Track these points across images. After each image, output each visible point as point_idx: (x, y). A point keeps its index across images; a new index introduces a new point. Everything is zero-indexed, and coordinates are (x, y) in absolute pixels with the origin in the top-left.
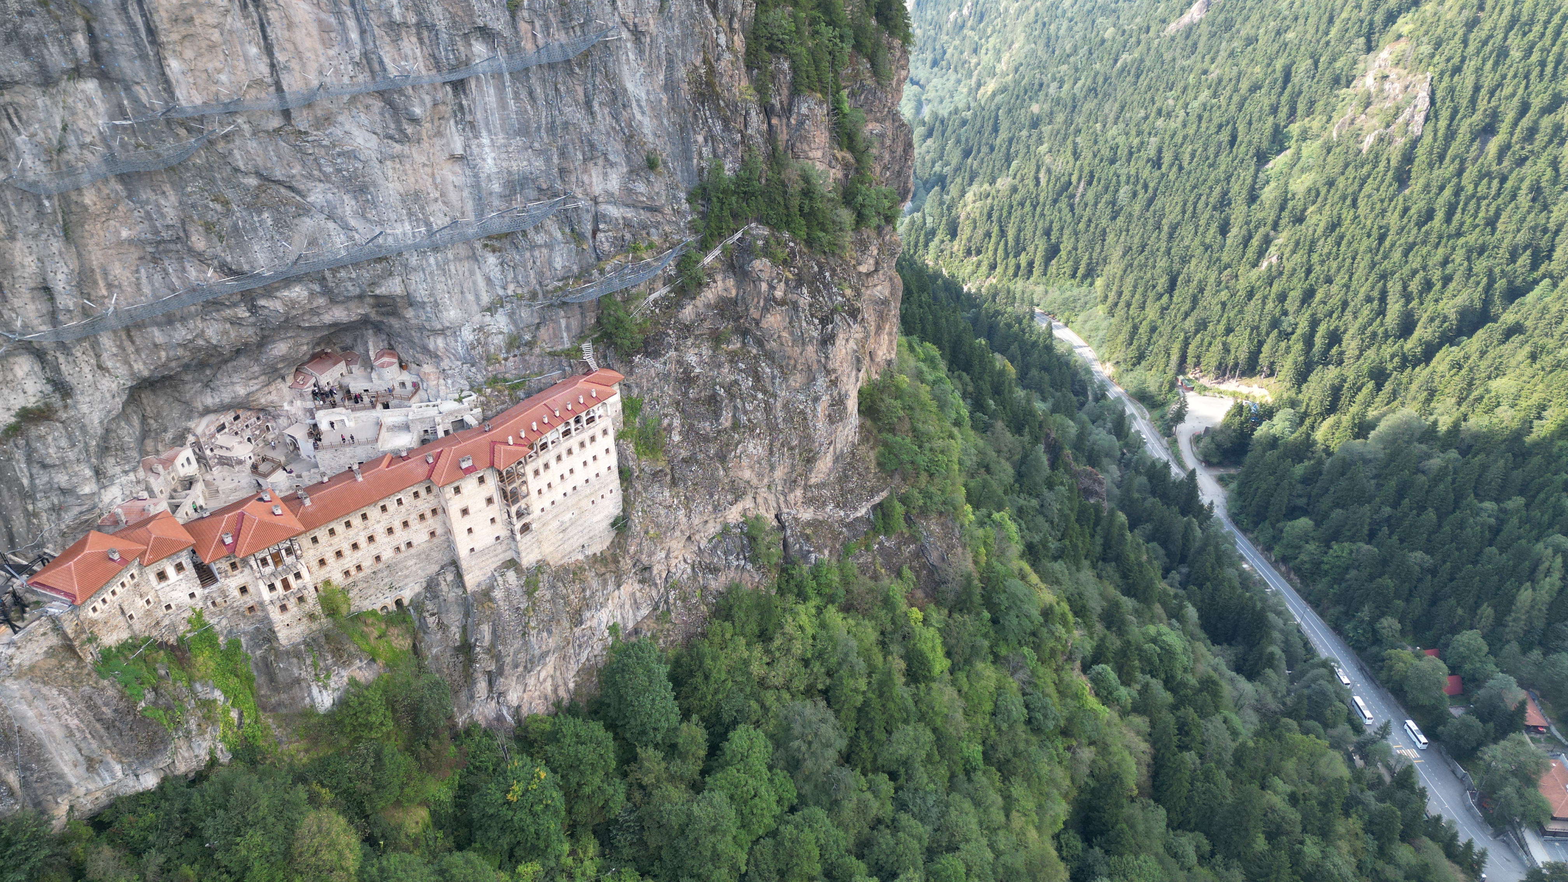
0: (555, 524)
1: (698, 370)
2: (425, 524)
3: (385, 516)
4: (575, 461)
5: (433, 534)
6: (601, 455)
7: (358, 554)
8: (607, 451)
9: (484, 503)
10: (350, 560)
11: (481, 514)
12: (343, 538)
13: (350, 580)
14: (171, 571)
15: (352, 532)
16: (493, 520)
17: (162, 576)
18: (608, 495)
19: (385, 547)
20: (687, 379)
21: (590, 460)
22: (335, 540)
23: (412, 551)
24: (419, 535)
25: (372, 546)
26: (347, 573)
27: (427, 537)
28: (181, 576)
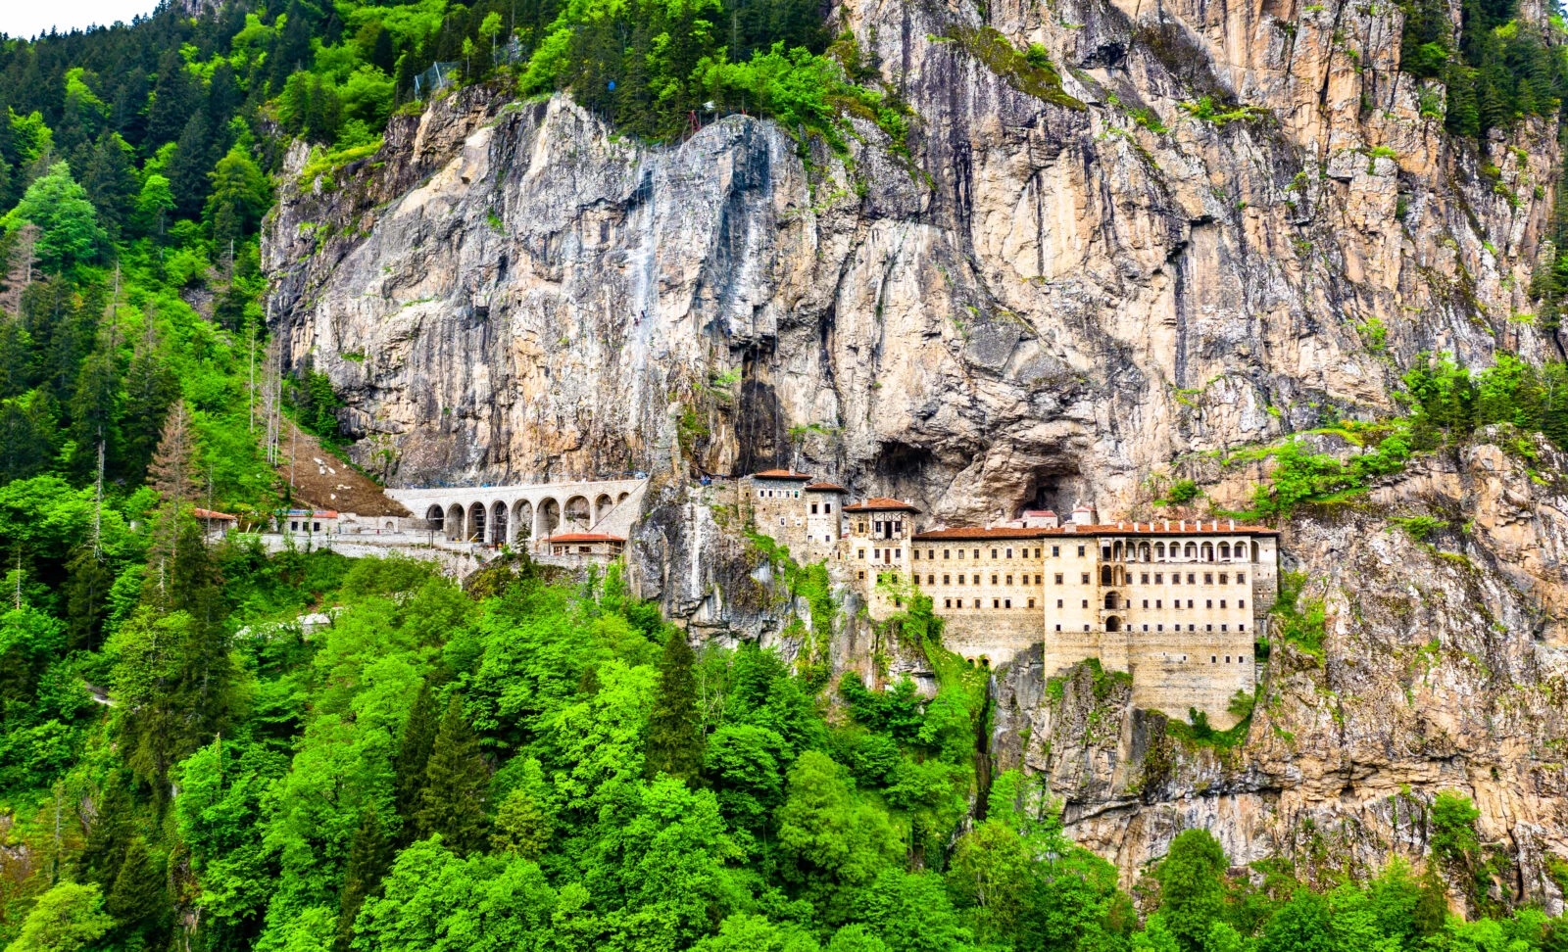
0: (1158, 655)
1: (1387, 561)
2: (1026, 588)
3: (993, 562)
4: (1199, 592)
5: (1031, 603)
6: (1233, 604)
7: (962, 588)
8: (1241, 604)
9: (1079, 579)
10: (954, 591)
11: (1074, 591)
12: (953, 567)
13: (949, 611)
14: (821, 508)
15: (963, 564)
16: (1085, 604)
17: (814, 509)
18: (1235, 661)
19: (987, 593)
20: (1372, 569)
21: (1216, 604)
22: (947, 563)
23: (1009, 612)
24: (1019, 596)
25: (976, 587)
26: (948, 604)
27: (1026, 604)
28: (826, 516)
